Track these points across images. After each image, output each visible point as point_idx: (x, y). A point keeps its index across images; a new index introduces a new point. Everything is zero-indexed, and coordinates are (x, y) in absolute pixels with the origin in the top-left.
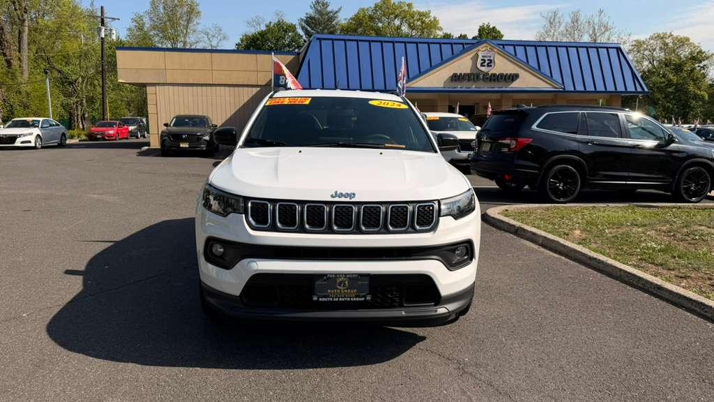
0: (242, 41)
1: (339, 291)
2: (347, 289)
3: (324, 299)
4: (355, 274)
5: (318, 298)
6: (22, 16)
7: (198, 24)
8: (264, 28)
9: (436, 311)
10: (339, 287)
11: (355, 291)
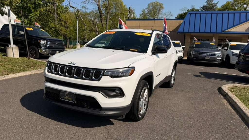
0: (177, 16)
1: (66, 98)
2: (69, 97)
5: (61, 99)
6: (108, 11)
7: (162, 11)
8: (186, 11)
10: (66, 96)
11: (71, 99)
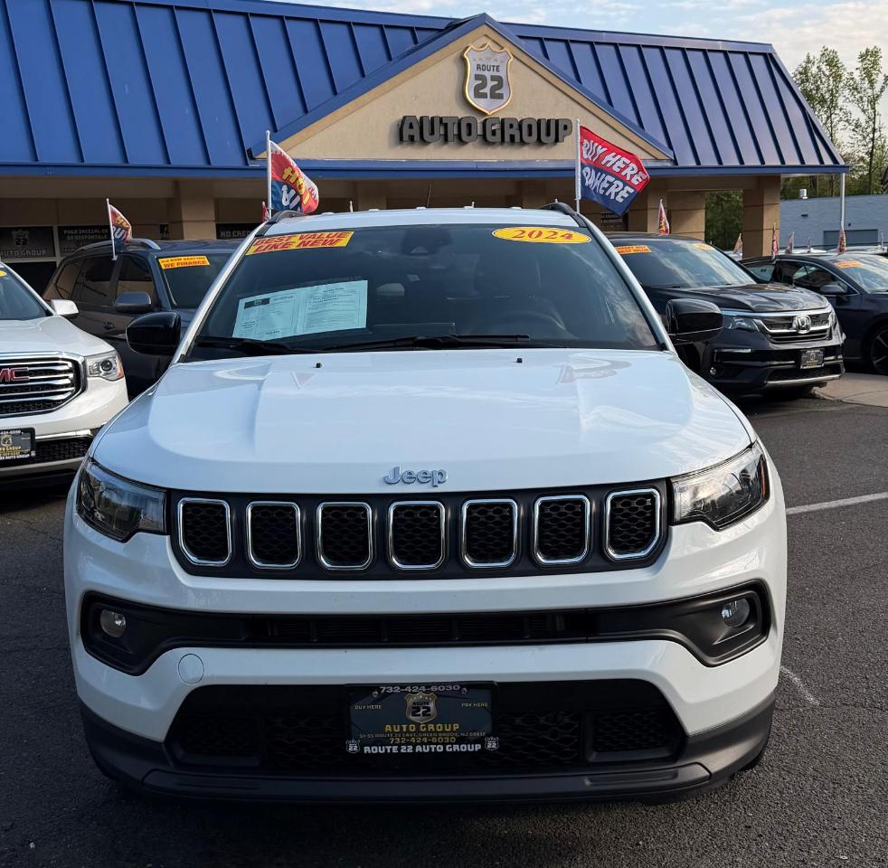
1: (413, 728)
2: (434, 722)
3: (375, 750)
4: (453, 684)
5: (361, 747)
9: (676, 775)
10: (413, 718)
11: (456, 727)
